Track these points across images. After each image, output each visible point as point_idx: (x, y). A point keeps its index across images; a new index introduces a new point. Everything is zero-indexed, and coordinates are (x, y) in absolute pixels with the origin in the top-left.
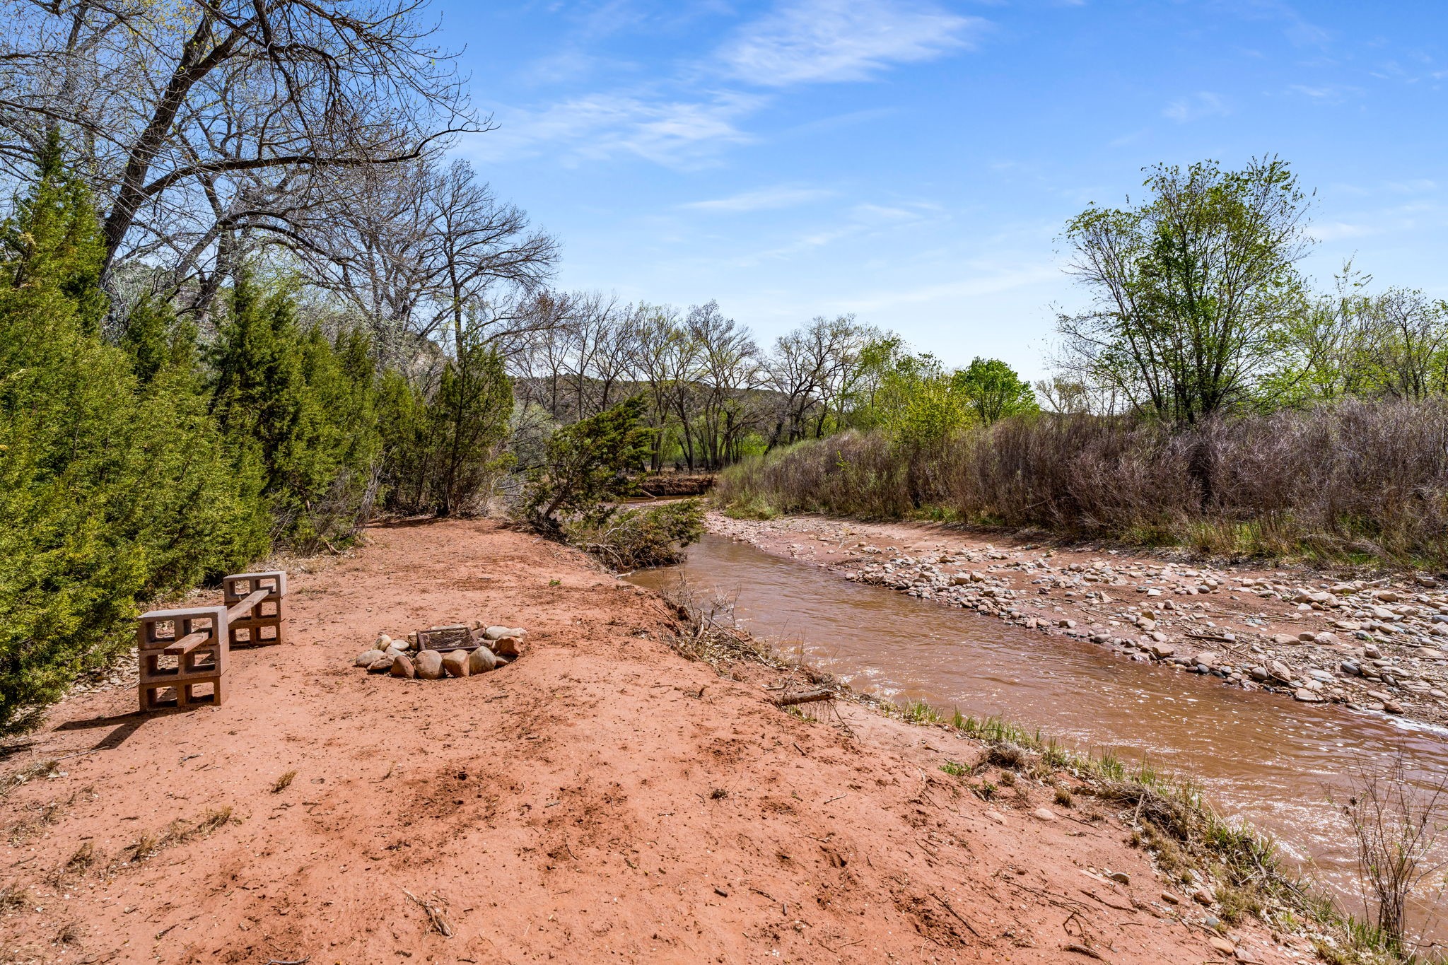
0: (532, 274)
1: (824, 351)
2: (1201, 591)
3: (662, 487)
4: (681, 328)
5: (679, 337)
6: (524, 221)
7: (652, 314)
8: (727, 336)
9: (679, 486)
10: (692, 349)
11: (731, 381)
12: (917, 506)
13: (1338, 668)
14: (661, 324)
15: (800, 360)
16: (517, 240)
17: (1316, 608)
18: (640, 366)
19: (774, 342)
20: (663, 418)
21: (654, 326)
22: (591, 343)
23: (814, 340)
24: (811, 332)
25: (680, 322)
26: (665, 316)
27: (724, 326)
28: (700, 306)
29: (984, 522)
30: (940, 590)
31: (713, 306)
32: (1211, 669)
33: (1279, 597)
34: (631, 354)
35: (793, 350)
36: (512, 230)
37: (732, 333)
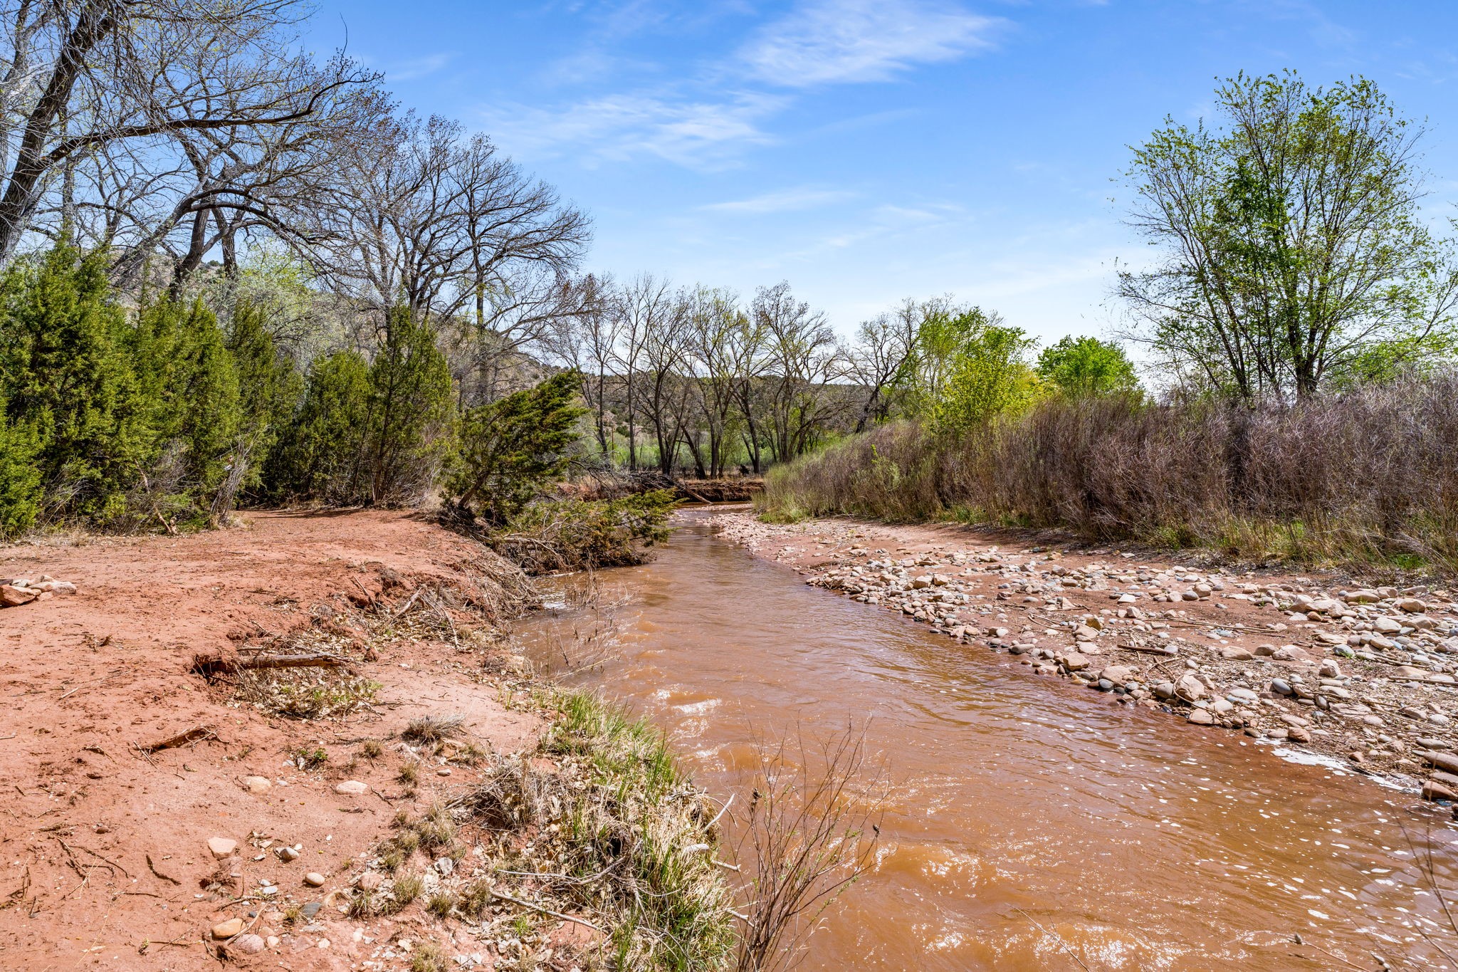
0: (561, 254)
1: (914, 336)
2: (1186, 598)
3: (720, 492)
4: (743, 311)
5: (741, 322)
6: (554, 198)
7: (709, 299)
8: (799, 320)
9: (740, 490)
10: (757, 334)
11: (805, 372)
12: (947, 507)
13: (1267, 686)
14: (719, 309)
15: (886, 348)
16: (544, 219)
17: (1312, 619)
18: (697, 354)
19: (859, 328)
20: (723, 414)
21: (711, 311)
22: (641, 330)
23: (903, 324)
24: (901, 315)
25: (744, 305)
26: (723, 299)
27: (796, 309)
28: (770, 287)
29: (1011, 523)
30: (893, 595)
31: (785, 287)
32: (1116, 685)
33: (1276, 605)
34: (688, 343)
35: (879, 337)
36: (541, 207)
37: (805, 318)
